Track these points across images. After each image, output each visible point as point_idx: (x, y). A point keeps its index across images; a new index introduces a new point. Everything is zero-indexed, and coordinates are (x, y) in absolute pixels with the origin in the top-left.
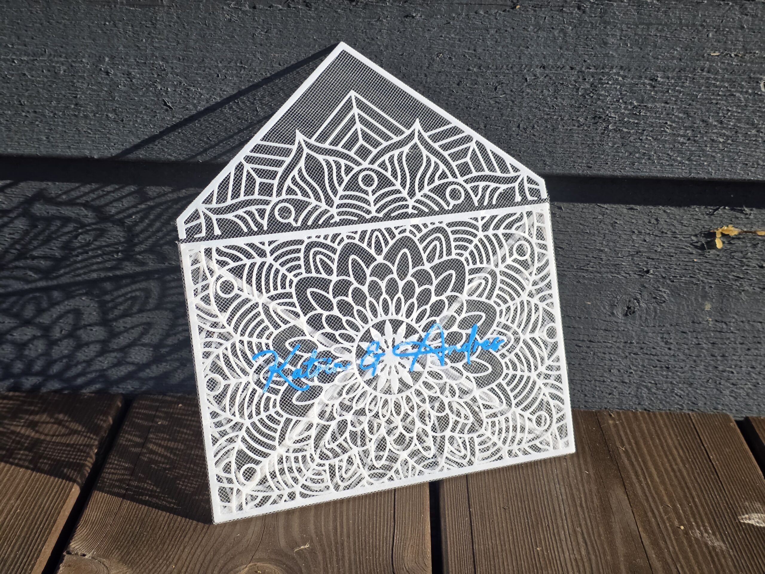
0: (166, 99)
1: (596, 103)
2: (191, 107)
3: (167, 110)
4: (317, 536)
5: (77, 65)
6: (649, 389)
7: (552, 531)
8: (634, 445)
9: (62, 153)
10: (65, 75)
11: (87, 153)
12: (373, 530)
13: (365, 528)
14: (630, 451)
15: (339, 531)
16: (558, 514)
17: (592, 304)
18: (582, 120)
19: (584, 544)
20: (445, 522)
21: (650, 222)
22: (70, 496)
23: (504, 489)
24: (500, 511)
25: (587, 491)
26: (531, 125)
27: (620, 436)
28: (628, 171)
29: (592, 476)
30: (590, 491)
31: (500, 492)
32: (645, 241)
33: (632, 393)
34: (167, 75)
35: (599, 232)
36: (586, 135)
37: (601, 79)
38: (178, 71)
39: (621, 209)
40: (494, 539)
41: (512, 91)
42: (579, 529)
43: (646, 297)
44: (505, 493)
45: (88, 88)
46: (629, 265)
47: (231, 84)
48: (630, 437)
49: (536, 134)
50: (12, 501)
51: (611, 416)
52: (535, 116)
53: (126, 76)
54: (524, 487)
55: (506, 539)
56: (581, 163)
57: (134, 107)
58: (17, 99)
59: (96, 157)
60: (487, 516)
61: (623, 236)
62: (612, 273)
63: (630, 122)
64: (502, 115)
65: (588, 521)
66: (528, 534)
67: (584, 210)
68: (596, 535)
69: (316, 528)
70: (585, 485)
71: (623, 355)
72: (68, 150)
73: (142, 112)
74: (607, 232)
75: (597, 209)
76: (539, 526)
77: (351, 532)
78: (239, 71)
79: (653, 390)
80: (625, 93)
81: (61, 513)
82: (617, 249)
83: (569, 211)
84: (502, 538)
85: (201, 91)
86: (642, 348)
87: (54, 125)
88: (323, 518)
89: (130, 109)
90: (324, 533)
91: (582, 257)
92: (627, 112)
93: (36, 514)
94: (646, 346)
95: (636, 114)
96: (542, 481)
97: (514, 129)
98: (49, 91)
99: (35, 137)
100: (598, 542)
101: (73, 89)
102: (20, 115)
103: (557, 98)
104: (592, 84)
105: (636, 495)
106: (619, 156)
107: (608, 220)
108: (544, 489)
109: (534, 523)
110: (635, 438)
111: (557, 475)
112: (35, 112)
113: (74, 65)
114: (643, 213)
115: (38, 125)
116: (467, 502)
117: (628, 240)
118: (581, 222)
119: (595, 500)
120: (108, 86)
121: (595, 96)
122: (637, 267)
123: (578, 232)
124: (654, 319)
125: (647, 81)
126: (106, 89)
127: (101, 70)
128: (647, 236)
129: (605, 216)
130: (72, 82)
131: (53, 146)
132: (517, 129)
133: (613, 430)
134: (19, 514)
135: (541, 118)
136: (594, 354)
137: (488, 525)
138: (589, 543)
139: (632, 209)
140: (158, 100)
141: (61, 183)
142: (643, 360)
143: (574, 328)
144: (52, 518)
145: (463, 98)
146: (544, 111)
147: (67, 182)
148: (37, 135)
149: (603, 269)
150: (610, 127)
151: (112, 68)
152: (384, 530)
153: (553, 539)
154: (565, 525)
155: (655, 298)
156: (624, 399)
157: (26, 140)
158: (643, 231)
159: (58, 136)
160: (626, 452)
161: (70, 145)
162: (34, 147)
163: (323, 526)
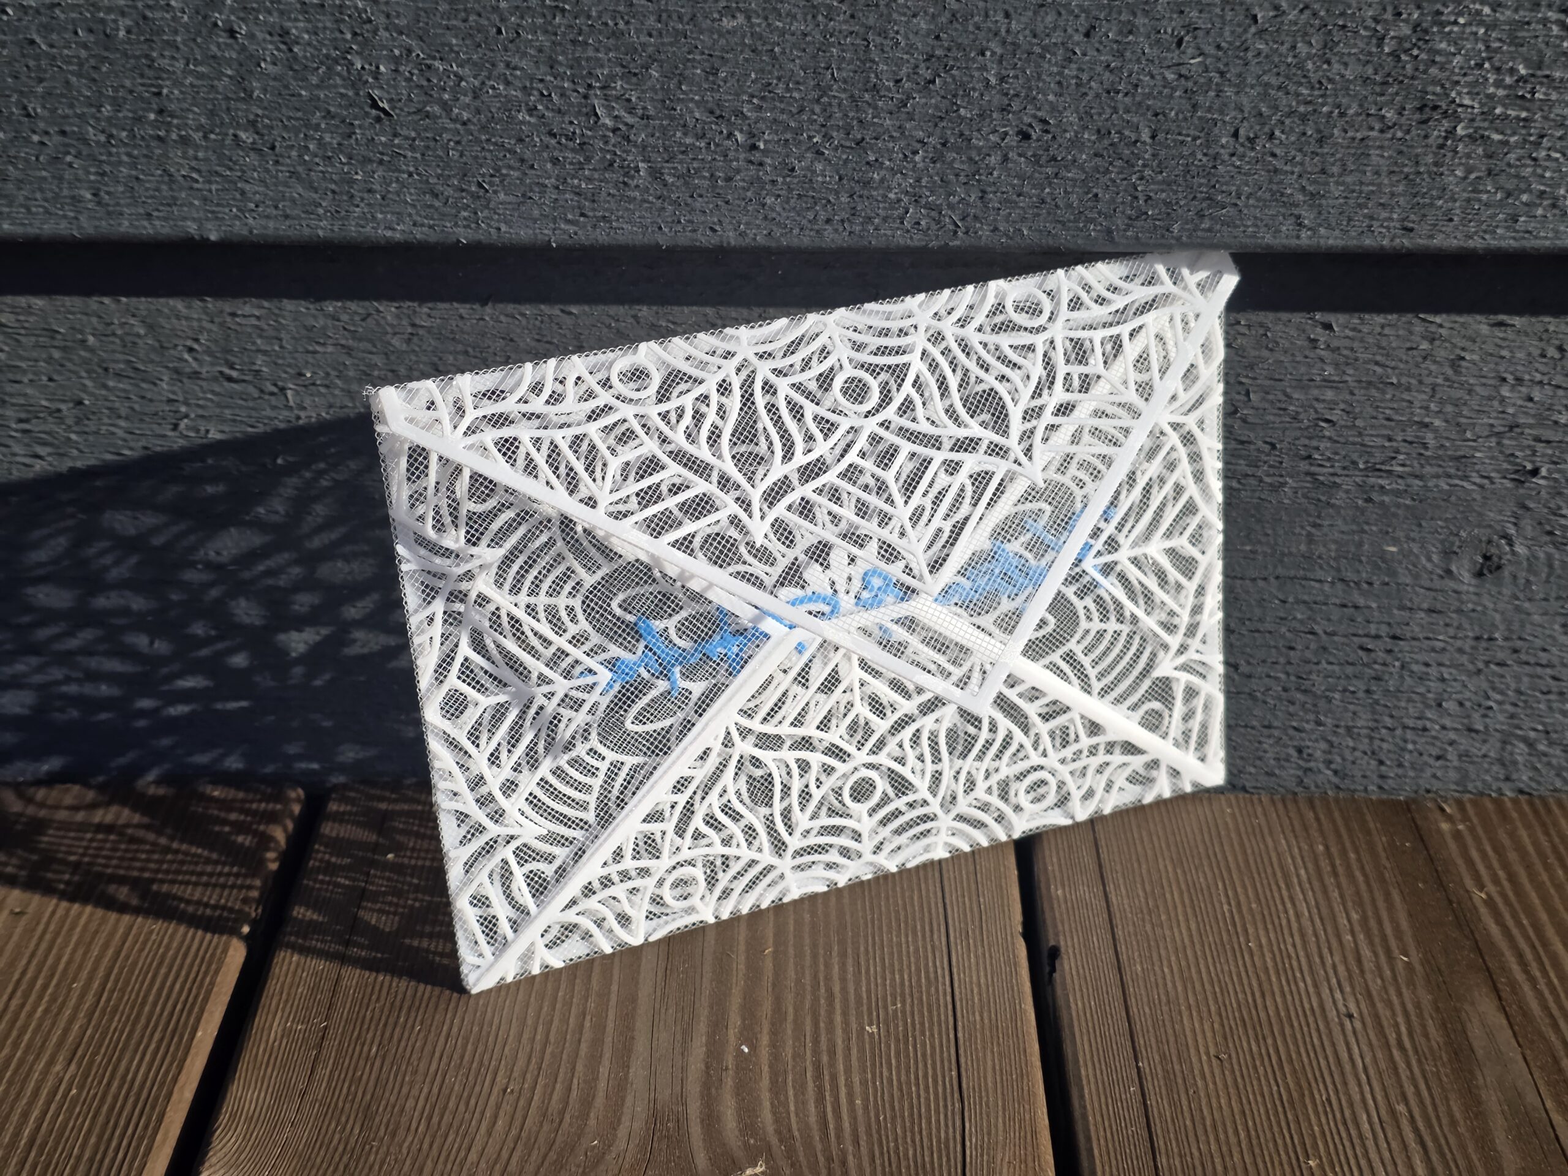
0: (376, 93)
1: (1425, 72)
2: (436, 109)
3: (378, 120)
4: (781, 1141)
5: (158, 15)
6: (1530, 744)
7: (1338, 1116)
8: (1506, 884)
9: (131, 231)
10: (129, 42)
11: (192, 228)
12: (913, 1123)
13: (894, 1118)
14: (1498, 900)
15: (831, 1126)
16: (1348, 1068)
17: (1401, 551)
18: (1390, 114)
19: (1419, 1148)
20: (1082, 1097)
21: (1543, 356)
22: (193, 1051)
23: (1213, 1008)
24: (1211, 1066)
25: (1410, 1007)
26: (1267, 129)
27: (1470, 863)
28: (1502, 238)
29: (1418, 967)
30: (1418, 1006)
31: (1205, 1015)
32: (1531, 399)
33: (1492, 754)
34: (375, 32)
35: (1421, 382)
36: (1400, 152)
37: (1439, 13)
38: (402, 22)
39: (1475, 326)
40: (1202, 1138)
41: (1219, 47)
42: (1401, 1108)
43: (1529, 531)
44: (1216, 1018)
45: (186, 72)
46: (1492, 458)
47: (532, 52)
48: (1496, 864)
49: (1278, 151)
50: (58, 1068)
51: (1443, 810)
52: (1276, 108)
53: (276, 38)
54: (1259, 1001)
55: (1233, 1139)
56: (1386, 219)
57: (299, 114)
58: (19, 102)
59: (213, 237)
60: (1180, 1081)
61: (1478, 389)
62: (1449, 476)
63: (1507, 117)
64: (1195, 107)
65: (1422, 1086)
66: (1283, 1124)
67: (1387, 331)
68: (1445, 1121)
69: (777, 1121)
70: (1404, 990)
71: (1471, 667)
72: (146, 223)
73: (318, 125)
74: (1440, 381)
75: (1418, 328)
76: (1308, 1101)
77: (862, 1129)
78: (549, 18)
79: (1541, 747)
80: (1497, 45)
81: (175, 1096)
82: (1463, 420)
83: (1351, 334)
84: (1222, 1136)
85: (460, 71)
86: (1516, 651)
87: (109, 163)
88: (791, 1093)
89: (289, 118)
90: (796, 1134)
91: (1379, 441)
92: (1501, 92)
93: (116, 1098)
94: (1526, 645)
95: (1523, 97)
96: (1302, 985)
97: (1224, 141)
98: (94, 80)
99: (65, 192)
100: (1452, 1140)
101: (149, 73)
102: (27, 140)
103: (1329, 63)
104: (1416, 27)
105: (1526, 1013)
106: (1479, 200)
107: (1443, 353)
108: (1307, 1006)
109: (1295, 1095)
110: (1506, 865)
111: (1334, 967)
112: (63, 133)
113: (149, 14)
114: (1527, 334)
115: (70, 165)
116: (1129, 1044)
117: (1490, 398)
118: (1378, 358)
119: (1432, 1030)
120: (235, 66)
121: (1423, 56)
122: (1510, 463)
123: (1370, 383)
124: (1547, 581)
125: (1552, 15)
126: (229, 72)
127: (215, 25)
128: (1537, 388)
129: (1437, 343)
130: (147, 56)
131: (109, 213)
132: (1232, 140)
133: (1452, 845)
134: (75, 1101)
135: (1291, 113)
136: (1403, 667)
137: (1185, 1102)
138: (1430, 1144)
139: (1501, 324)
140: (357, 94)
141: (134, 300)
142: (1517, 678)
143: (1356, 607)
144: (153, 1108)
145: (1099, 69)
146: (1298, 95)
147: (147, 295)
148: (70, 188)
149: (1428, 469)
150: (1460, 131)
151: (242, 19)
152: (938, 1121)
153: (1344, 1135)
154: (1369, 1096)
155: (1550, 533)
156: (1471, 768)
157: (46, 200)
158: (1527, 377)
159: (121, 189)
160: (1490, 902)
161: (150, 209)
162: (65, 217)
163: (793, 1115)
